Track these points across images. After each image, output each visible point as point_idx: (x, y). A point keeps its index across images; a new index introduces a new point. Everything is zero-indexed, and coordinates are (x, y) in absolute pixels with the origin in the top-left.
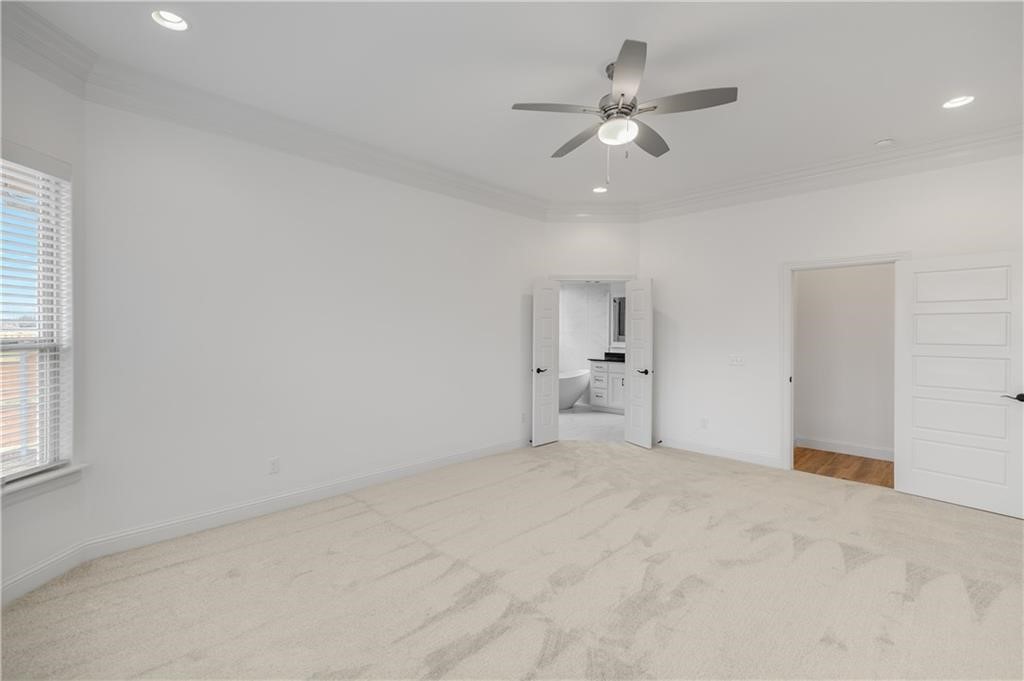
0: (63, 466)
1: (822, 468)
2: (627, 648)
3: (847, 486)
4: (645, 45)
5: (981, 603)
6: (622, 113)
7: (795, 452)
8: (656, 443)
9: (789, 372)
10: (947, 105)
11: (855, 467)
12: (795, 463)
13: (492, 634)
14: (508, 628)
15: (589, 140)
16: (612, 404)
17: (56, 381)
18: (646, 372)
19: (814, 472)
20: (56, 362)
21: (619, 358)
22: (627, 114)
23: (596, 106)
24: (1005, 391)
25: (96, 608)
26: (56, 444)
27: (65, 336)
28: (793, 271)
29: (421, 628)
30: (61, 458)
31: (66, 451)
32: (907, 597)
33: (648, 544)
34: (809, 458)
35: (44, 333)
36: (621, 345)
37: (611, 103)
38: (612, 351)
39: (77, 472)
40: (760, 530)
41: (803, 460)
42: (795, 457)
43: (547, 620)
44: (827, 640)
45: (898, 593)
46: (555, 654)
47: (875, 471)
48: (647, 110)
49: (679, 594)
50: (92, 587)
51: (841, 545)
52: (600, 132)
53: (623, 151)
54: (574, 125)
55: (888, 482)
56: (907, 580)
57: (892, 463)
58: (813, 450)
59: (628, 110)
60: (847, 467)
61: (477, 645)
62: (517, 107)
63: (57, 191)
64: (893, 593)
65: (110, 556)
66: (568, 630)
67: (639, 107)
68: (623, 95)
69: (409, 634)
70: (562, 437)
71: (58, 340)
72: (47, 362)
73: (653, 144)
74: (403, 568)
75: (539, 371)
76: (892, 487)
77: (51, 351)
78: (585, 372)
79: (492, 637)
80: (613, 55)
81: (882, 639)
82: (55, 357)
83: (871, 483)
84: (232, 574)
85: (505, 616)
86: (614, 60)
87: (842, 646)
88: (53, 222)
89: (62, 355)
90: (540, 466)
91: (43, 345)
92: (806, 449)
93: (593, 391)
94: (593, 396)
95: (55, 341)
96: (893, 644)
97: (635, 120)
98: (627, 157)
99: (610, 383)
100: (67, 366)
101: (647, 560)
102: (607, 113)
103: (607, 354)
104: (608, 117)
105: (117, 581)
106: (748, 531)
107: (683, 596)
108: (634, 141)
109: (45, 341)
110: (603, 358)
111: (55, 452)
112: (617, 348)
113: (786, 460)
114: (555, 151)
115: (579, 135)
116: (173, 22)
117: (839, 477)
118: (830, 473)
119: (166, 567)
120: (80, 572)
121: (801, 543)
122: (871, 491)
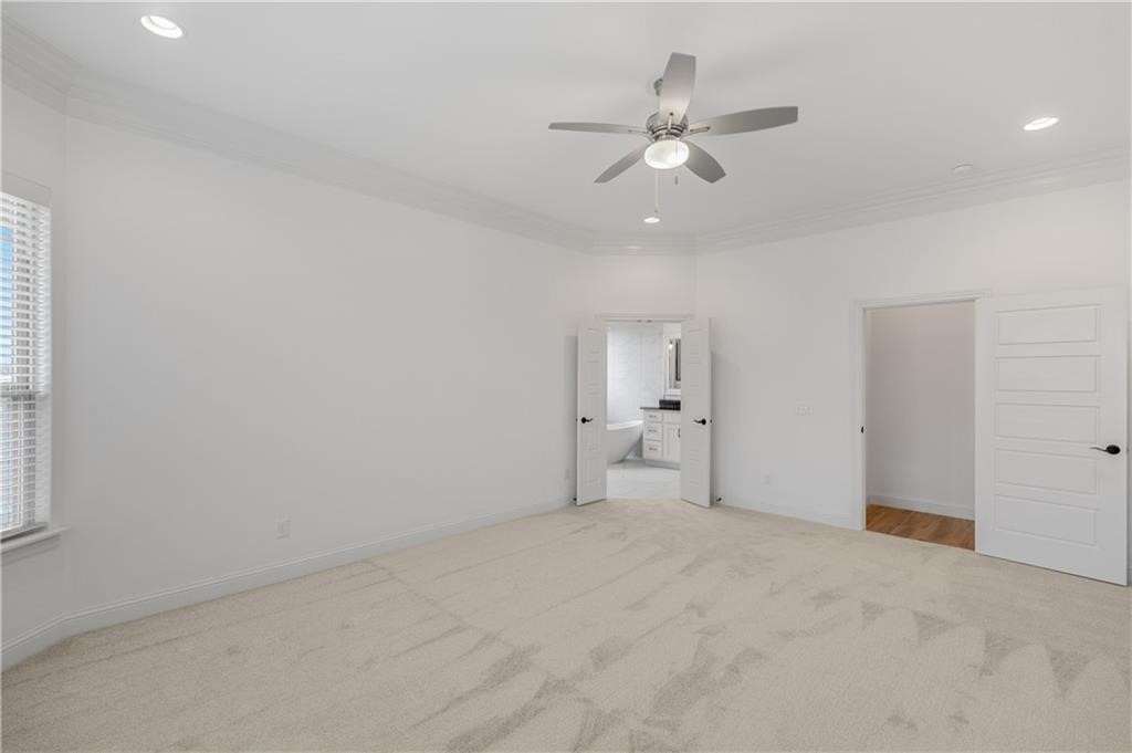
0: (39, 530)
1: (897, 529)
2: (674, 730)
3: (924, 548)
4: (694, 58)
5: (1065, 676)
6: (672, 134)
7: (867, 510)
8: (715, 501)
9: (860, 421)
10: (1028, 127)
11: (933, 528)
12: (868, 522)
13: (524, 716)
14: (541, 709)
15: (637, 164)
16: (667, 458)
17: (31, 433)
18: (704, 422)
19: (888, 533)
20: (32, 411)
21: (674, 406)
22: (676, 135)
23: (643, 126)
24: (1095, 443)
25: (74, 691)
26: (31, 505)
27: (42, 380)
28: (865, 310)
29: (444, 710)
30: (37, 520)
31: (42, 512)
32: (985, 671)
33: (701, 614)
34: (884, 517)
35: (18, 378)
36: (678, 392)
37: (659, 123)
38: (667, 398)
39: (55, 537)
40: (825, 598)
41: (877, 519)
42: (867, 516)
43: (586, 701)
44: (895, 720)
45: (975, 667)
46: (594, 738)
47: (954, 532)
48: (698, 131)
49: (734, 670)
50: (71, 668)
51: (915, 613)
52: (646, 154)
53: (673, 176)
54: (618, 146)
55: (968, 544)
56: (986, 651)
57: (973, 522)
58: (888, 508)
59: (678, 131)
60: (924, 527)
61: (506, 729)
62: (553, 126)
63: (34, 219)
64: (970, 666)
65: (94, 632)
66: (608, 712)
67: (690, 127)
68: (672, 114)
69: (430, 718)
70: (610, 495)
71: (34, 387)
72: (21, 412)
73: (707, 168)
74: (426, 643)
75: (584, 420)
76: (973, 548)
77: (25, 399)
78: (637, 423)
79: (523, 720)
80: (660, 71)
81: (956, 717)
82: (30, 407)
83: (950, 544)
84: (231, 651)
85: (539, 696)
86: (661, 75)
87: (912, 726)
88: (30, 253)
89: (38, 403)
90: (583, 528)
91: (16, 392)
92: (880, 507)
93: (646, 444)
94: (645, 448)
95: (31, 387)
96: (967, 722)
97: (686, 142)
98: (676, 182)
99: (665, 433)
100: (44, 416)
101: (699, 632)
102: (655, 133)
103: (662, 402)
104: (657, 138)
105: (100, 660)
106: (813, 598)
107: (737, 672)
108: (685, 164)
109: (18, 387)
110: (658, 405)
111: (31, 514)
112: (673, 394)
113: (858, 520)
114: (598, 176)
115: (624, 159)
116: (165, 28)
117: (914, 538)
118: (906, 533)
119: (158, 644)
120: (59, 651)
121: (871, 611)
122: (952, 553)
